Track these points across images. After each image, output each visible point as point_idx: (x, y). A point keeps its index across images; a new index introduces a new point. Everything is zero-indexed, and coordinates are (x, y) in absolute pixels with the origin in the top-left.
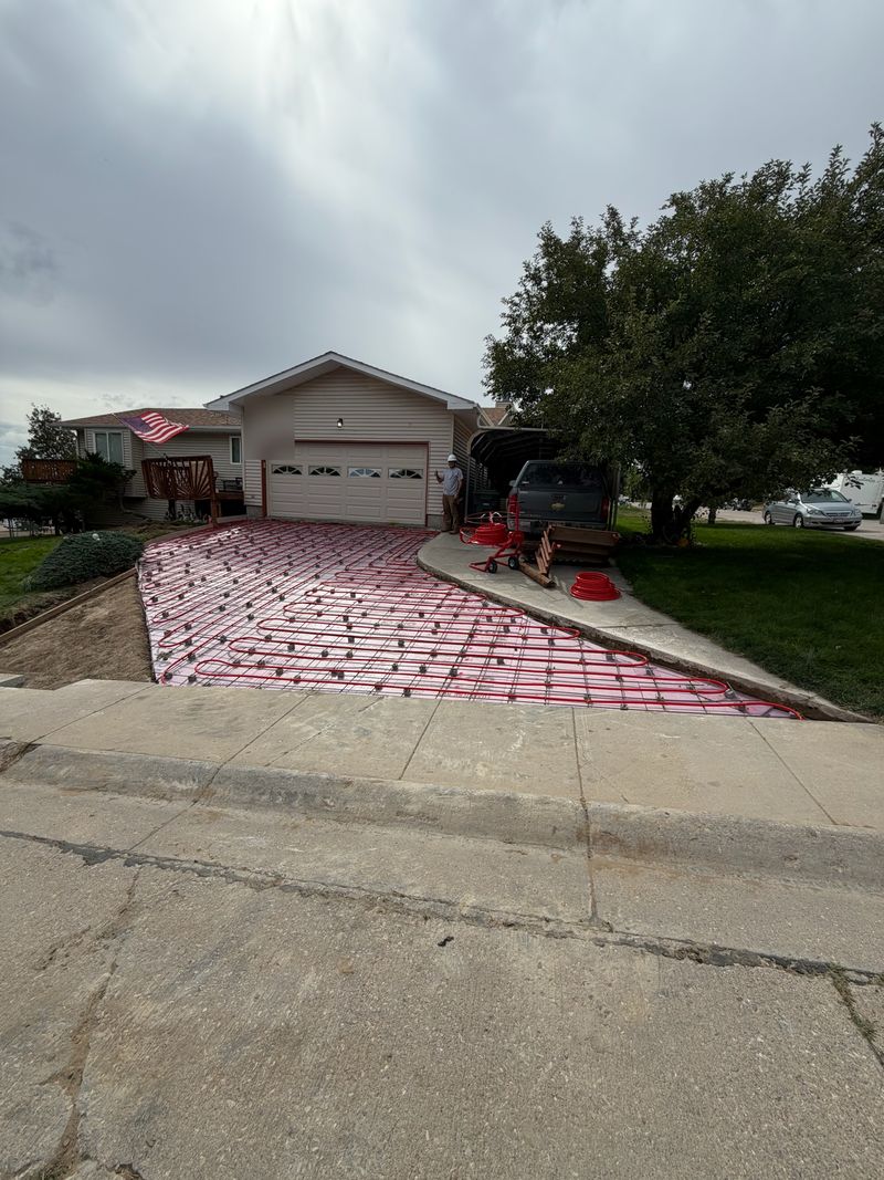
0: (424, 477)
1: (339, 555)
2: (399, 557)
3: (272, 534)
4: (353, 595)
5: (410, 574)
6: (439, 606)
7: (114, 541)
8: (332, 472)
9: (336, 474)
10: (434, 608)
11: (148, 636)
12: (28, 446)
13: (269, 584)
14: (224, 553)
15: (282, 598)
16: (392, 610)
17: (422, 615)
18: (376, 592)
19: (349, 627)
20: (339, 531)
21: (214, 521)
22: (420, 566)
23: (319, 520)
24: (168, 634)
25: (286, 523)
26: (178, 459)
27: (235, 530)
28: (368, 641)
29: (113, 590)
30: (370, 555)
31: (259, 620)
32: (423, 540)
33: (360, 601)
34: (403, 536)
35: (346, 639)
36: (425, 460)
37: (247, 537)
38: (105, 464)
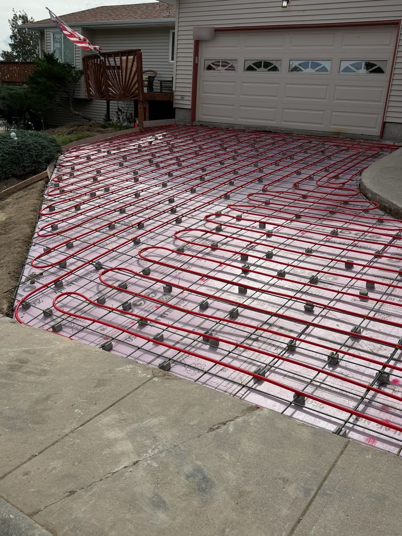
0: (387, 70)
1: (261, 170)
2: (336, 177)
3: (195, 142)
4: (263, 225)
5: (346, 202)
6: (378, 255)
7: (30, 141)
8: (268, 66)
9: (275, 69)
10: (370, 257)
11: (28, 250)
12: (9, 49)
13: (171, 201)
14: (138, 160)
15: (178, 221)
16: (309, 253)
17: (349, 265)
18: (295, 224)
19: (246, 271)
20: (270, 141)
21: (141, 124)
22: (362, 191)
23: (249, 127)
24: (48, 251)
25: (213, 129)
26: (109, 55)
27: (159, 136)
28: (265, 296)
29: (21, 193)
30: (298, 173)
31: (144, 246)
32: (375, 156)
33: (269, 234)
34: (347, 150)
35: (236, 289)
36: (392, 47)
37: (168, 144)
38: (60, 64)
